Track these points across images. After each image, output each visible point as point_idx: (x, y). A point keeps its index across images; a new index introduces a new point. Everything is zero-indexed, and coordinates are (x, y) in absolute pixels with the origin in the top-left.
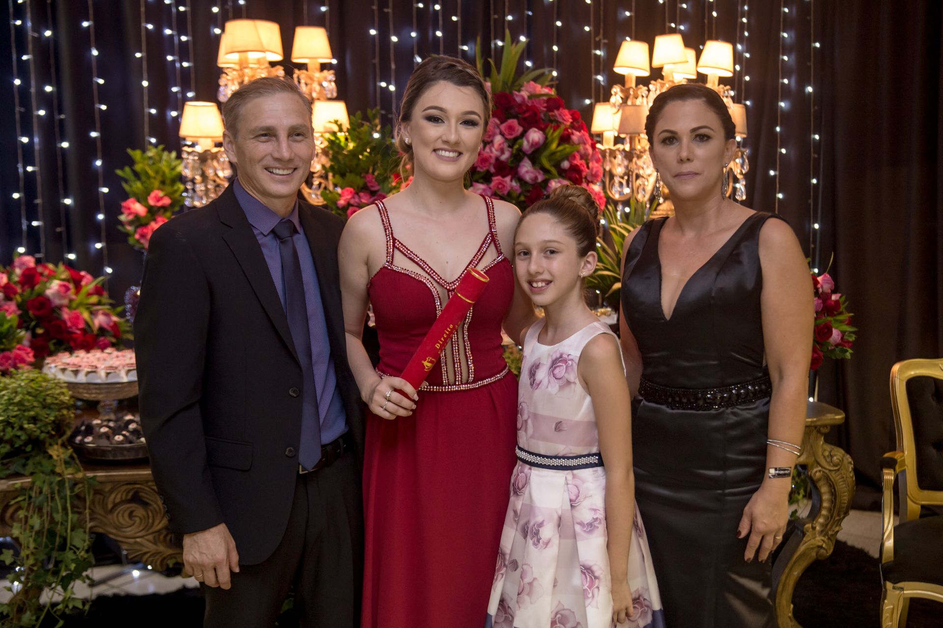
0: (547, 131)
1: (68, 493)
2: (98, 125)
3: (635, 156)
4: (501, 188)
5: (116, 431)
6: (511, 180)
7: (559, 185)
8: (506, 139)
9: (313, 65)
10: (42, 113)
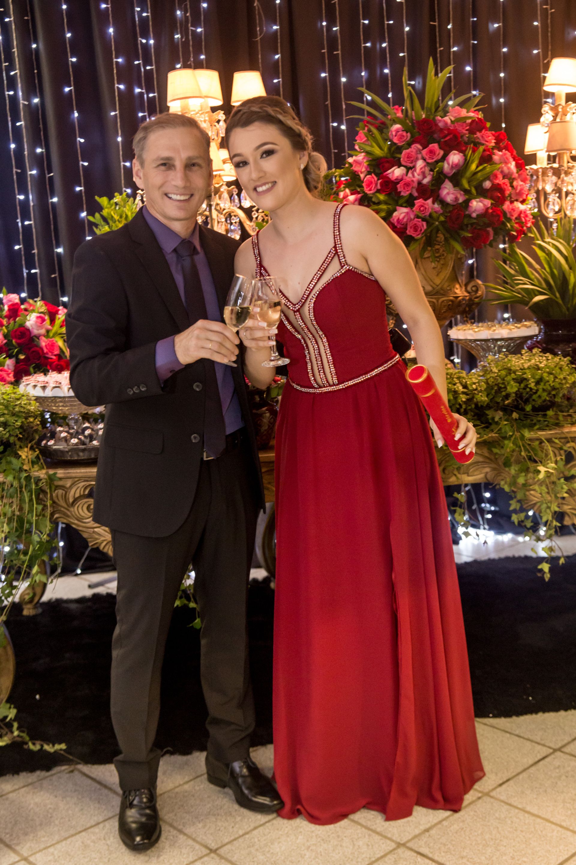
0: (467, 152)
1: (34, 487)
2: (82, 180)
3: (563, 172)
4: (423, 211)
5: (72, 436)
6: (433, 203)
7: (481, 204)
8: (428, 164)
10: (34, 172)
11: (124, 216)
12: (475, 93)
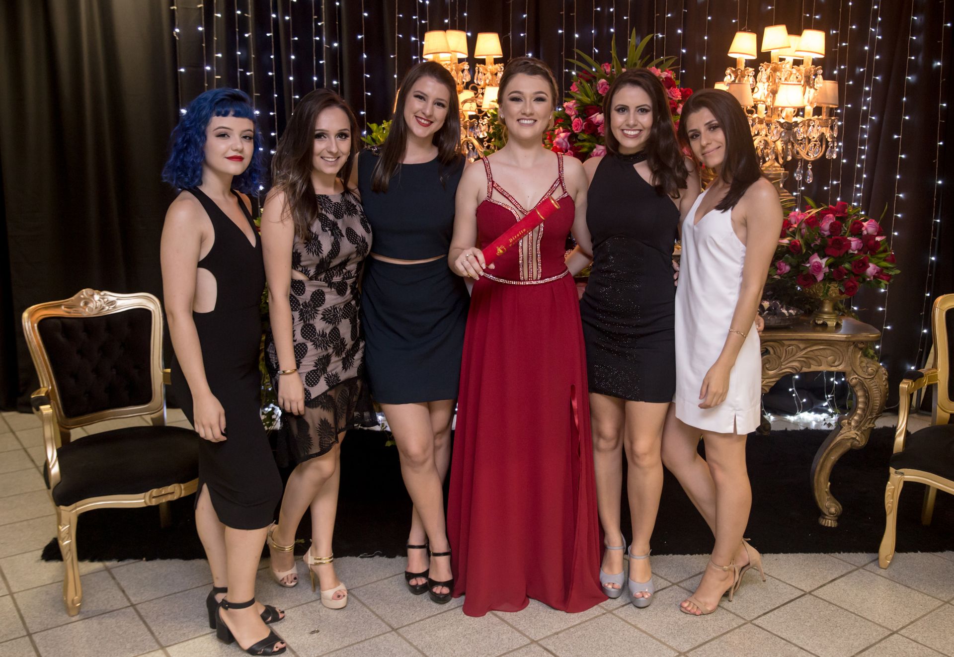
9: (489, 60)
12: (684, 51)
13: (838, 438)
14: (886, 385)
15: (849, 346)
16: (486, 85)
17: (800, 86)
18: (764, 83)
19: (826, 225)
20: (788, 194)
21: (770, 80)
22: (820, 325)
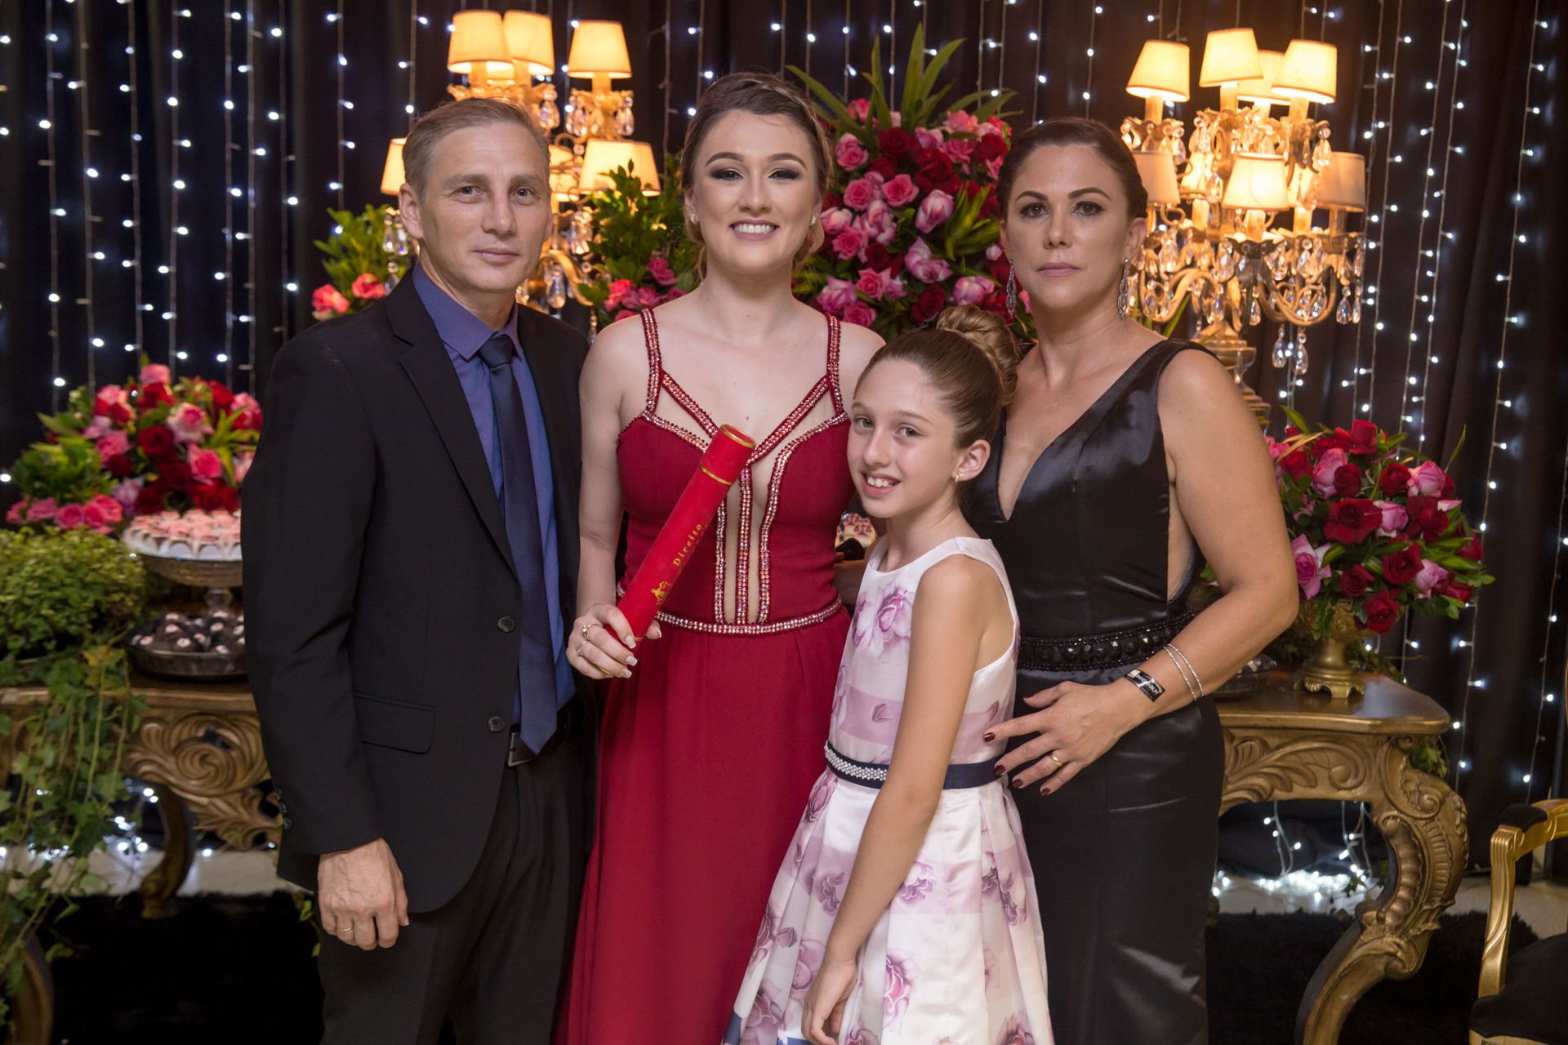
0: (959, 195)
1: (100, 717)
2: (341, 173)
4: (872, 289)
5: (187, 632)
6: (893, 276)
7: (976, 287)
8: (889, 206)
9: (601, 81)
10: (261, 152)
11: (374, 245)
12: (1042, 79)
13: (1357, 953)
14: (1462, 836)
15: (1378, 744)
16: (591, 136)
17: (1281, 164)
18: (1205, 154)
19: (1327, 473)
20: (1254, 397)
21: (1218, 148)
22: (1315, 694)
